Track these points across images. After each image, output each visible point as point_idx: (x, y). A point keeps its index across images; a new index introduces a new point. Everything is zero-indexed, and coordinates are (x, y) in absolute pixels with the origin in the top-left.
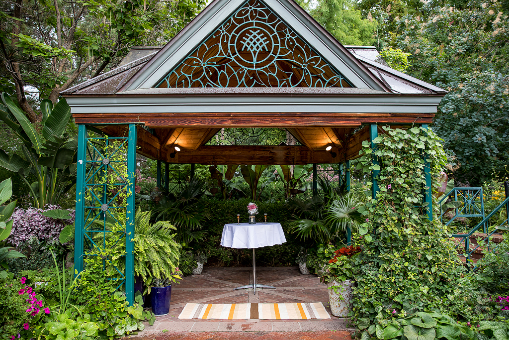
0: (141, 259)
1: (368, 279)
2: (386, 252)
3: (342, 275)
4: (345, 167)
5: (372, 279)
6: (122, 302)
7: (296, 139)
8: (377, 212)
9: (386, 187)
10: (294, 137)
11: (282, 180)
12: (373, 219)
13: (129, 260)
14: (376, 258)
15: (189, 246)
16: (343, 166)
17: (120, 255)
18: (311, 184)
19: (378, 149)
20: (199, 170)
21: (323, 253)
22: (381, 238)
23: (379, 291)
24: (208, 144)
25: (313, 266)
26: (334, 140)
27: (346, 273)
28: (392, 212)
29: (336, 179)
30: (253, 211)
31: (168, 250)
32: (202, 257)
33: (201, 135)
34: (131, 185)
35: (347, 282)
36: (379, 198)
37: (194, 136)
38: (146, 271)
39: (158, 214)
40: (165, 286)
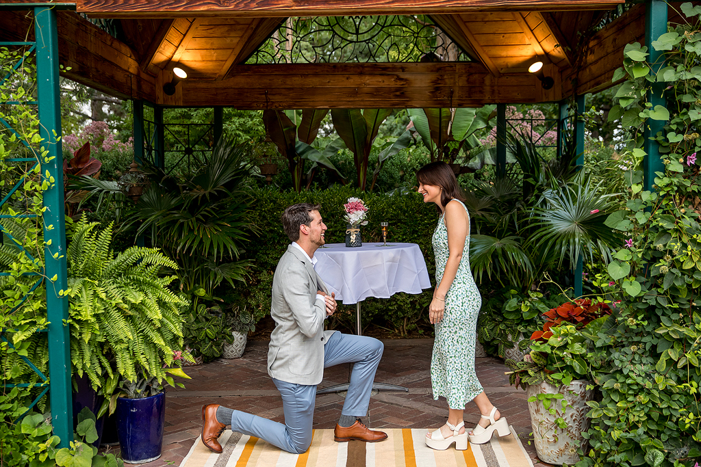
0: (87, 337)
1: (629, 385)
2: (676, 322)
3: (562, 369)
4: (572, 112)
5: (637, 384)
6: (43, 439)
7: (459, 46)
8: (655, 223)
9: (682, 160)
10: (453, 41)
11: (426, 144)
12: (645, 239)
13: (57, 341)
14: (649, 333)
15: (213, 295)
16: (569, 110)
17: (34, 330)
18: (492, 151)
19: (666, 65)
20: (237, 121)
21: (518, 311)
22: (665, 286)
23: (655, 415)
24: (252, 60)
25: (494, 339)
26: (550, 46)
27: (574, 364)
28: (694, 224)
29: (551, 139)
30: (356, 216)
31: (156, 314)
32: (243, 320)
33: (235, 40)
34: (52, 162)
35: (575, 386)
36: (661, 189)
37: (217, 42)
38: (100, 363)
39: (138, 224)
40: (149, 395)
